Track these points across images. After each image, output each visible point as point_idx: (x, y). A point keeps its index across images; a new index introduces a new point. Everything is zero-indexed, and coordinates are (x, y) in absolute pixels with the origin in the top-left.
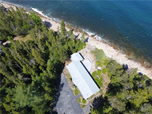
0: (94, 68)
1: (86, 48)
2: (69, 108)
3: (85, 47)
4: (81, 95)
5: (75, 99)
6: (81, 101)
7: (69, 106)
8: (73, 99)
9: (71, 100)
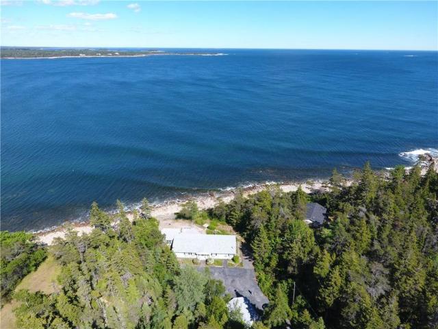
0: (201, 229)
1: (161, 222)
2: (233, 281)
3: (158, 223)
4: (226, 260)
5: (226, 269)
6: (233, 263)
7: (230, 280)
8: (223, 271)
9: (225, 274)
